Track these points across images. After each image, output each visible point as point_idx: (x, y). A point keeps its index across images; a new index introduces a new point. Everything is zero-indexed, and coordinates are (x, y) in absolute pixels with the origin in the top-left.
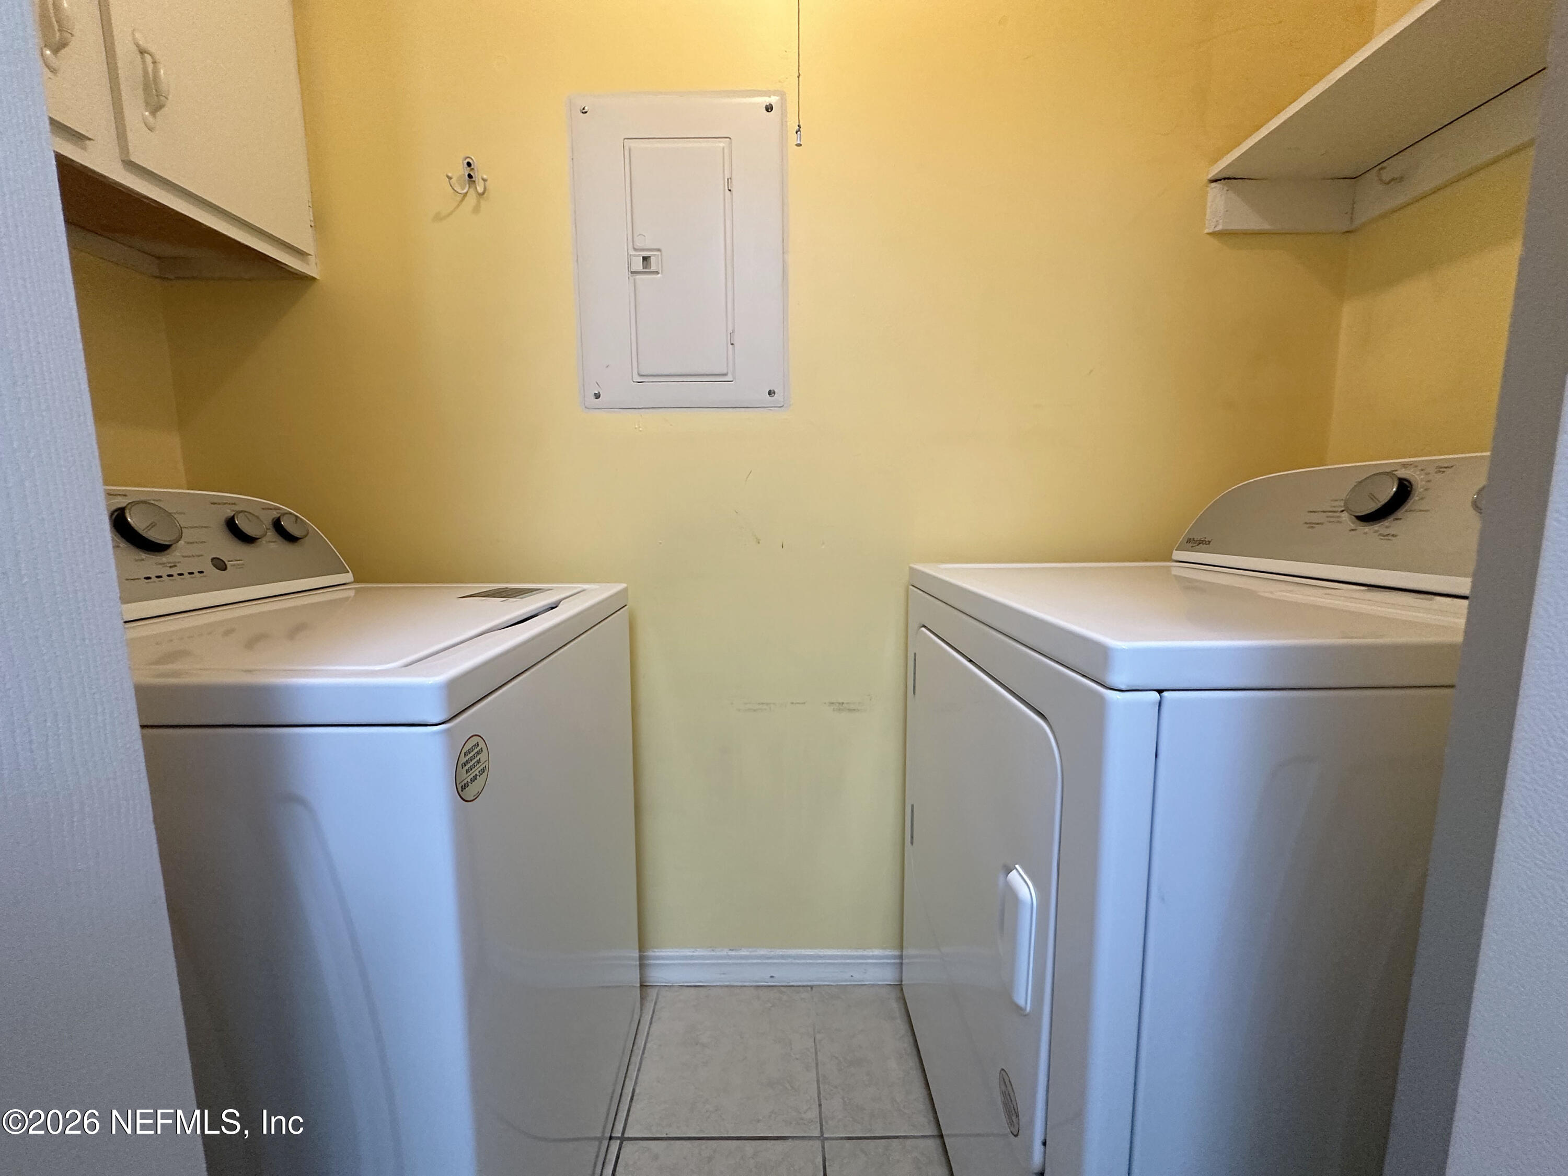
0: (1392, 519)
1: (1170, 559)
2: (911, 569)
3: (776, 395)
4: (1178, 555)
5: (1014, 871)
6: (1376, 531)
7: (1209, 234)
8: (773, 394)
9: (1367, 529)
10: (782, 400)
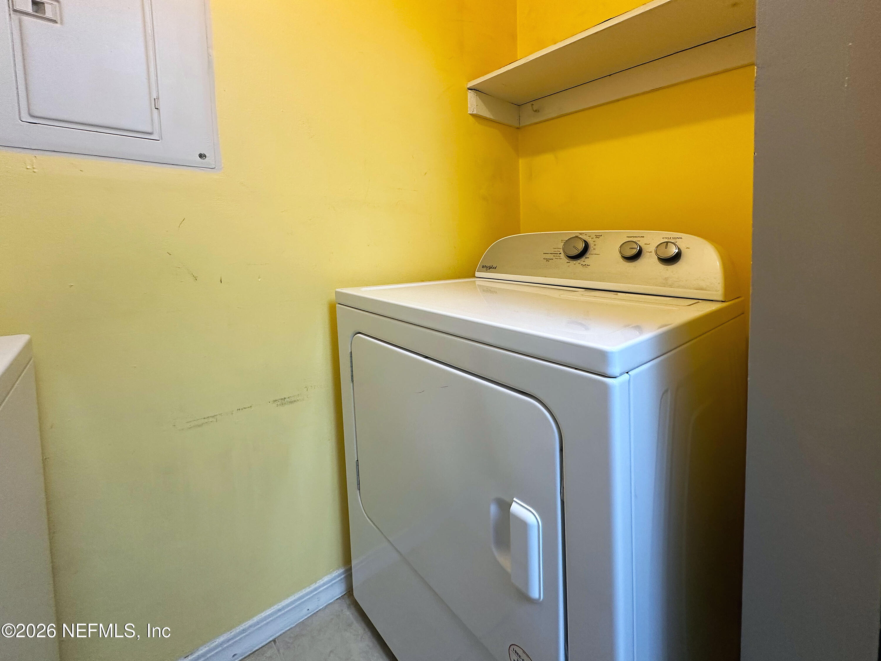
0: (585, 258)
1: (474, 276)
2: (336, 292)
3: (206, 158)
4: (477, 274)
5: (514, 503)
6: (579, 263)
7: (470, 114)
8: (204, 157)
9: (575, 262)
10: (214, 163)
